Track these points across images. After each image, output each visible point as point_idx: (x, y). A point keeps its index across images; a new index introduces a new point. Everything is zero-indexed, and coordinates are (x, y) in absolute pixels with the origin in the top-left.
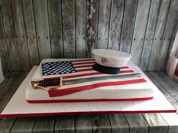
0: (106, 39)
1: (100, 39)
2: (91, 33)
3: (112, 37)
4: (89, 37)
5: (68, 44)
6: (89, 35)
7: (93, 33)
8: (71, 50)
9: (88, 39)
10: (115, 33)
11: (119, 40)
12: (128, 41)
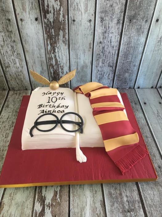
0: (90, 21)
1: (74, 21)
2: (51, 5)
3: (103, 15)
4: (48, 16)
5: (3, 34)
6: (47, 12)
7: (57, 6)
8: (12, 47)
9: (46, 21)
10: (112, 6)
11: (121, 22)
12: (141, 25)
